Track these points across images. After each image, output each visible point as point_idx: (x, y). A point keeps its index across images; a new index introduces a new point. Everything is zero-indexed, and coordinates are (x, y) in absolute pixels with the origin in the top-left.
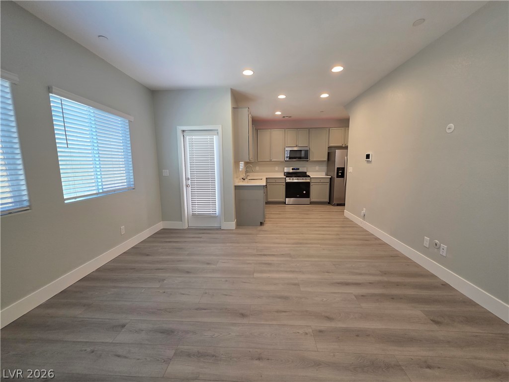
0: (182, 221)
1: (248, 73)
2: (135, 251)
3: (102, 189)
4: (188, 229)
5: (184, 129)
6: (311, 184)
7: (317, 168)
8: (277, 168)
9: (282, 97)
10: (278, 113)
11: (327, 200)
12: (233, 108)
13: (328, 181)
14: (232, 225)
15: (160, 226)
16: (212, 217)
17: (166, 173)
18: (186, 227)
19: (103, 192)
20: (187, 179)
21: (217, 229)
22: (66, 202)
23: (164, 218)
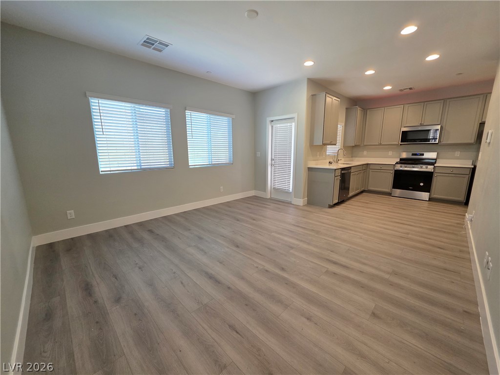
0: (265, 192)
1: (309, 63)
2: (228, 204)
3: (212, 162)
4: (271, 199)
5: (272, 119)
6: (435, 175)
7: (457, 154)
8: (390, 153)
9: (370, 72)
10: (388, 88)
11: (462, 198)
12: (312, 95)
13: (468, 172)
14: (301, 202)
15: (252, 193)
16: (287, 193)
17: (259, 154)
18: (269, 197)
19: (212, 164)
20: (272, 160)
21: (288, 203)
22: (190, 167)
23: (256, 188)
